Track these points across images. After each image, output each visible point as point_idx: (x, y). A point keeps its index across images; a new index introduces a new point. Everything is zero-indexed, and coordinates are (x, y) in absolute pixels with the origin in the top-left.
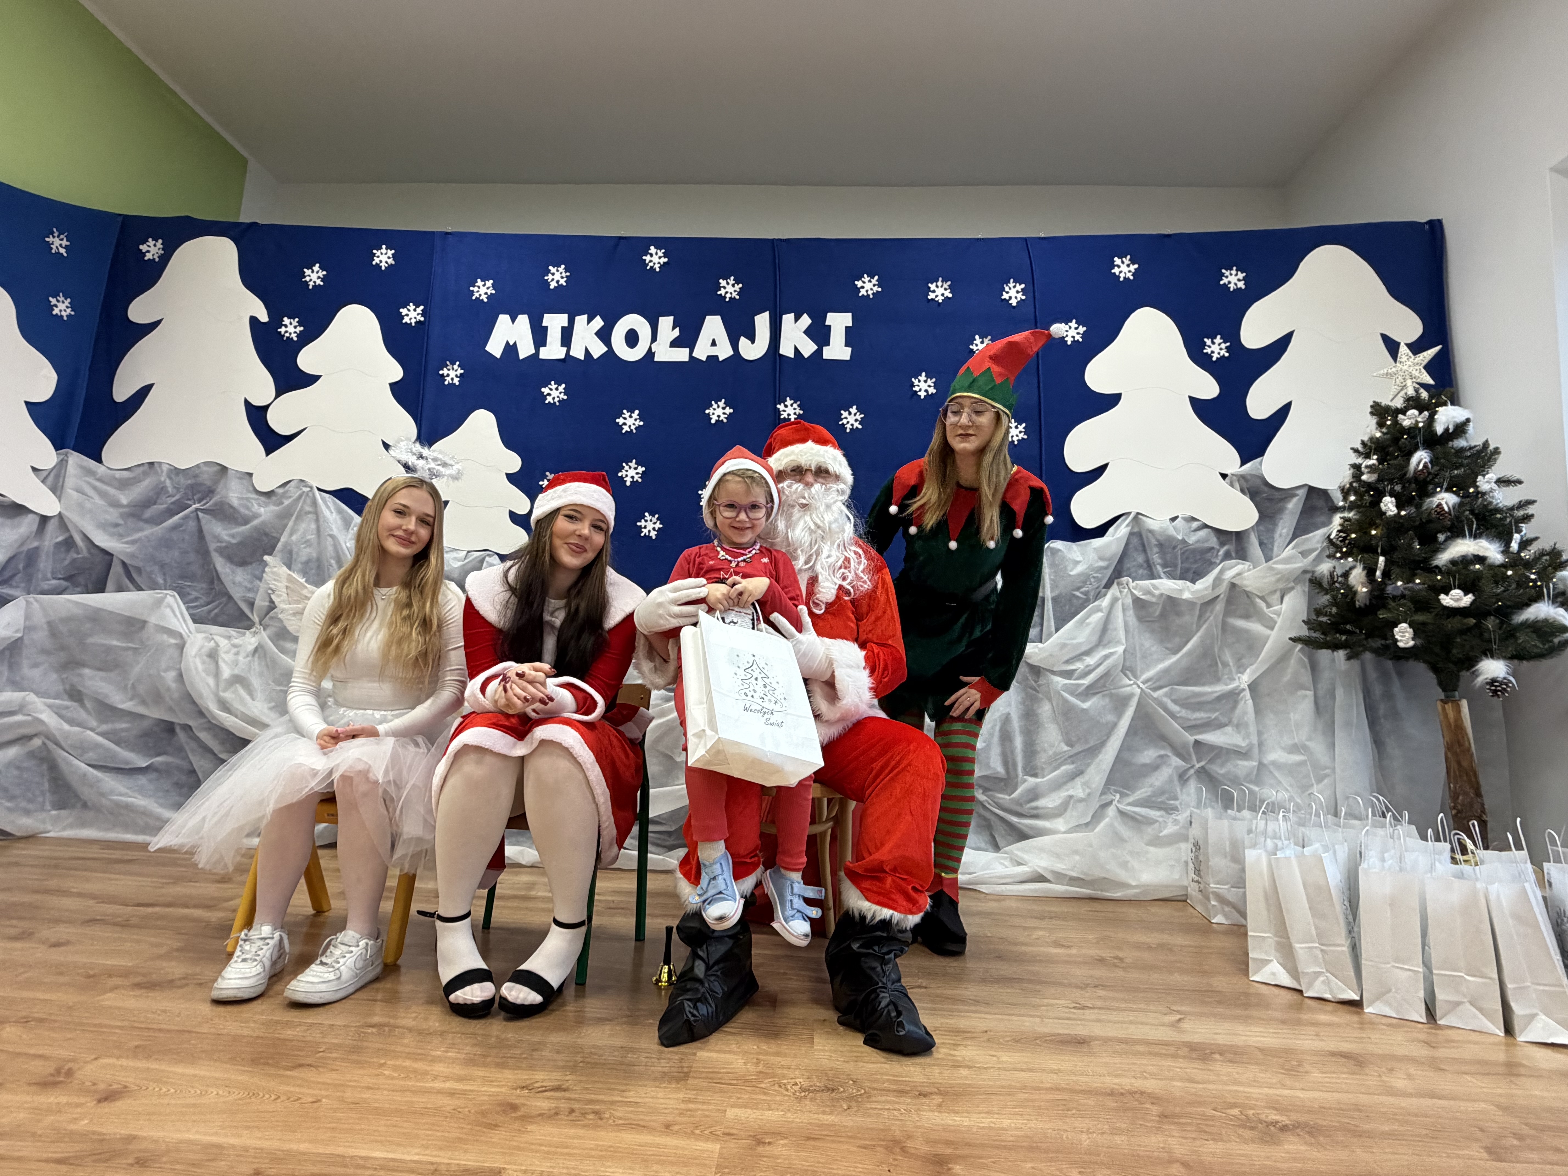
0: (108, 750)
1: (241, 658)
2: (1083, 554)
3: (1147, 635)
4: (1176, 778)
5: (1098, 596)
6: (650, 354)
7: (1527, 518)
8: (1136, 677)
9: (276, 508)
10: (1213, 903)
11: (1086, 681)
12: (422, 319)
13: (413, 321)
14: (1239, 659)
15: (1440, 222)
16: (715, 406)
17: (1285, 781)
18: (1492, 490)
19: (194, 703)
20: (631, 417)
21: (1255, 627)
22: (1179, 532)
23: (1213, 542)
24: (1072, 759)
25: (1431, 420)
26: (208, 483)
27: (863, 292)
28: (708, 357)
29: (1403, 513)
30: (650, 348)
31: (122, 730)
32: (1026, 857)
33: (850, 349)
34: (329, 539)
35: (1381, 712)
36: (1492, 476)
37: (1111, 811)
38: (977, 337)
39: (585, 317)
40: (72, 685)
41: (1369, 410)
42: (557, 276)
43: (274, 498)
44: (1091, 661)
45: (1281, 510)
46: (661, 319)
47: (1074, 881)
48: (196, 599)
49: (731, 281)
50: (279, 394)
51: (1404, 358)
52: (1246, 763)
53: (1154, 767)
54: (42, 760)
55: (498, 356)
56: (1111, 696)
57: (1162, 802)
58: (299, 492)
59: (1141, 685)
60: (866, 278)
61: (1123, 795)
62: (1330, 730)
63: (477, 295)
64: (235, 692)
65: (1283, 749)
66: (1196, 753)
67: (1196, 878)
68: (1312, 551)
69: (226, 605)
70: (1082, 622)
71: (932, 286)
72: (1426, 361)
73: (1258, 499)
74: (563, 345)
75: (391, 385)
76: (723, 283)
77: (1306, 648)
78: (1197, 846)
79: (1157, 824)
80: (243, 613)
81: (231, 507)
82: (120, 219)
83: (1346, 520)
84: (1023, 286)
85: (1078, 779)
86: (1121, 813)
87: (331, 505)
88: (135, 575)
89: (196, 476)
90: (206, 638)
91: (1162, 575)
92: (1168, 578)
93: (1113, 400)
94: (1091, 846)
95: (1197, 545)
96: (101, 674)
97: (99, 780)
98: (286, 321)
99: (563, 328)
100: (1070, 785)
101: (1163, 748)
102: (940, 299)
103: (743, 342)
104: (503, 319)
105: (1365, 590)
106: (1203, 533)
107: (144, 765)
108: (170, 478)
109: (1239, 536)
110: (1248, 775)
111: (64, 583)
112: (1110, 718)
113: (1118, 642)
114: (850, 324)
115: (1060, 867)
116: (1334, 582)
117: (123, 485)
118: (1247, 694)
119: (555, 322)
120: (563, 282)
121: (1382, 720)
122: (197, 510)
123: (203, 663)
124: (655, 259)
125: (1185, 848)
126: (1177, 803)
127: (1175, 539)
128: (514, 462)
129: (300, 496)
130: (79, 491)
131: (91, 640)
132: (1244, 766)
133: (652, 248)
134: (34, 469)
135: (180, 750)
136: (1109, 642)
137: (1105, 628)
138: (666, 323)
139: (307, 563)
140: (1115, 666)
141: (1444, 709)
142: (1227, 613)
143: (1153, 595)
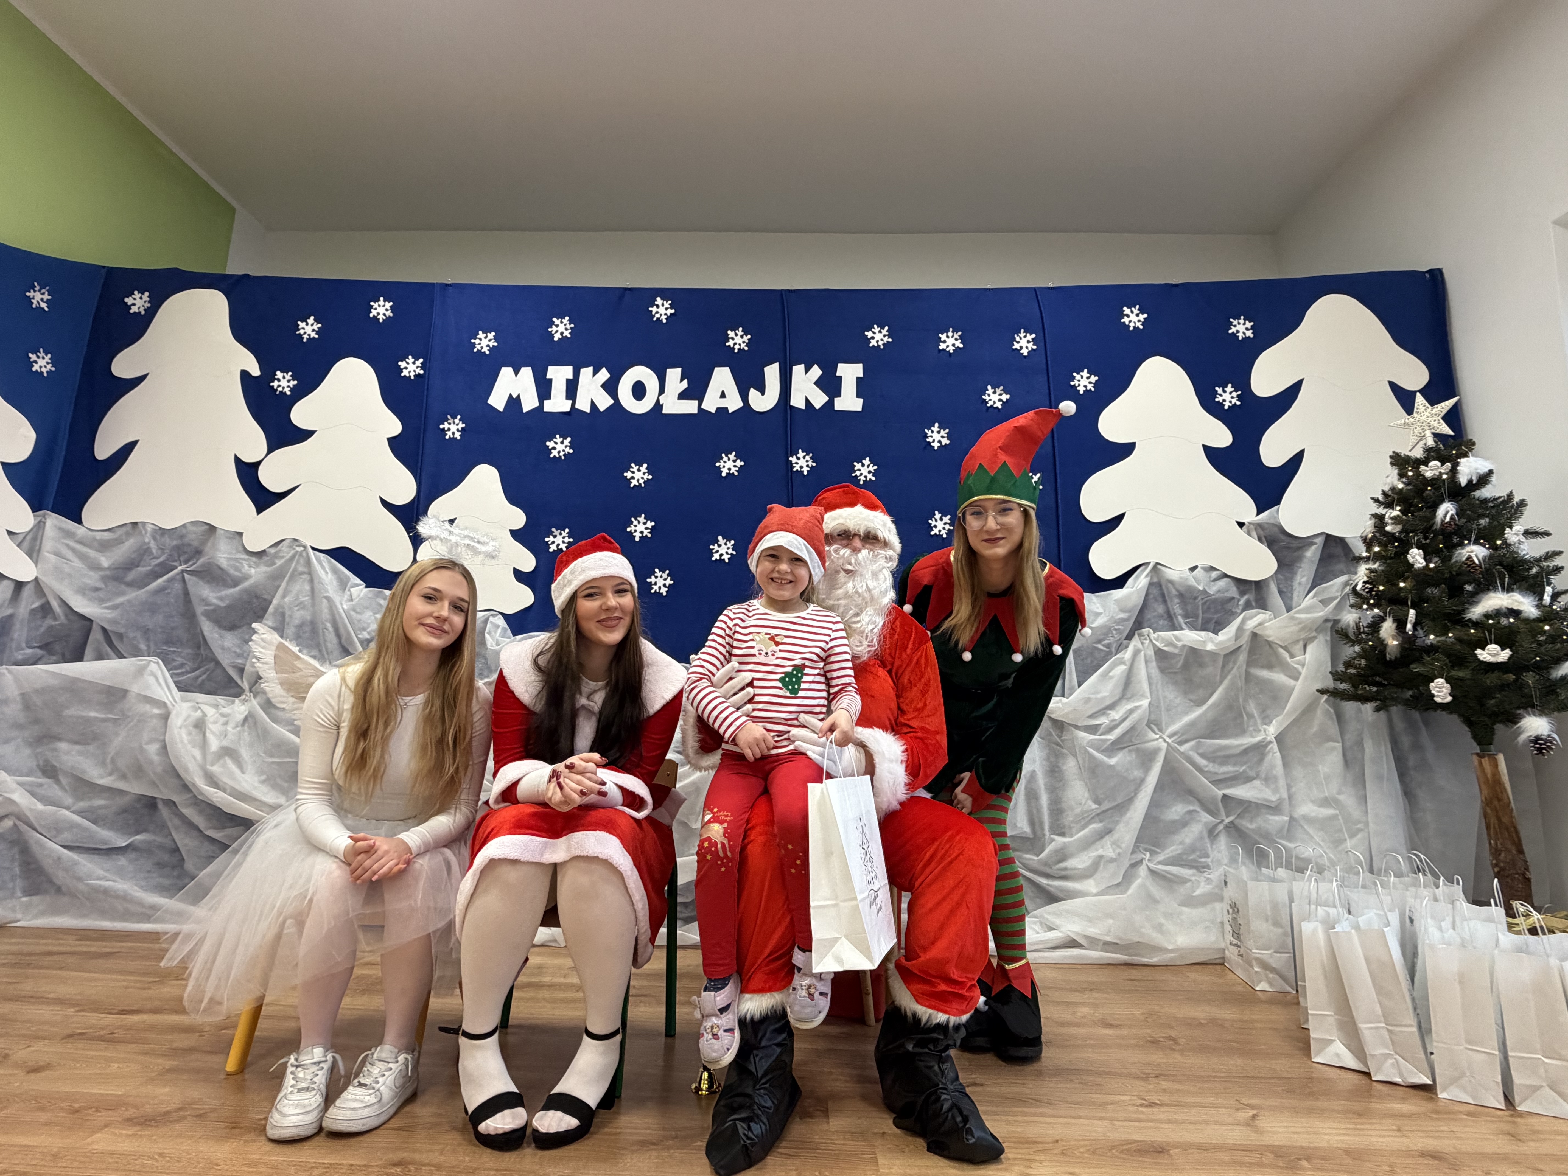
0: (86, 829)
1: (229, 728)
2: (1103, 606)
3: (1171, 687)
4: (1205, 834)
5: (1120, 648)
6: (658, 406)
7: (1558, 570)
8: (1161, 730)
9: (269, 569)
10: (1256, 969)
11: (1112, 737)
12: (422, 372)
13: (412, 374)
14: (1264, 711)
15: (1440, 271)
16: (725, 459)
17: (1317, 836)
18: (1520, 542)
19: (178, 776)
20: (639, 470)
21: (1278, 677)
22: (1199, 582)
23: (1233, 592)
24: (1100, 816)
25: (1454, 471)
26: (195, 544)
27: (873, 343)
28: (718, 409)
29: (1432, 565)
30: (658, 400)
31: (100, 807)
32: (1057, 921)
33: (861, 401)
34: (325, 601)
35: (1411, 763)
36: (1519, 527)
37: (1142, 871)
38: (989, 387)
39: (591, 368)
40: (47, 761)
41: (1389, 460)
42: (561, 328)
43: (265, 558)
44: (1116, 715)
45: (1299, 559)
46: (668, 370)
47: (1108, 946)
48: (182, 665)
49: (740, 332)
50: (270, 451)
51: (1422, 409)
52: (1277, 818)
53: (1184, 823)
54: (13, 843)
55: (501, 409)
56: (1138, 750)
57: (1195, 861)
58: (293, 552)
59: (1168, 740)
60: (876, 329)
61: (1153, 853)
62: (1360, 781)
63: (478, 347)
64: (224, 766)
65: (1313, 802)
66: (1225, 807)
67: (1235, 942)
68: (1332, 599)
69: (213, 671)
70: (1105, 675)
71: (943, 337)
72: (1444, 412)
73: (1276, 548)
74: (568, 398)
75: (389, 439)
76: (731, 334)
77: (1332, 698)
78: (1234, 908)
79: (1189, 885)
80: (231, 679)
81: (220, 568)
82: (104, 271)
83: (1371, 571)
84: (1034, 336)
85: (1107, 837)
86: (1152, 872)
87: (326, 565)
88: (116, 642)
89: (182, 537)
90: (193, 707)
91: (1184, 626)
92: (1190, 629)
93: (1126, 450)
94: (1125, 909)
95: (1217, 596)
96: (77, 747)
97: (76, 863)
98: (279, 374)
99: (568, 380)
100: (1099, 844)
101: (1190, 803)
102: (951, 349)
103: (753, 393)
104: (506, 372)
105: (1396, 643)
106: (1223, 583)
107: (124, 844)
108: (155, 539)
109: (1258, 586)
110: (1280, 830)
111: (39, 652)
112: (1137, 773)
113: (1143, 696)
114: (861, 375)
115: (1093, 931)
116: (1360, 633)
117: (104, 546)
118: (1275, 746)
119: (559, 375)
120: (567, 334)
121: (1412, 772)
122: (183, 571)
123: (190, 734)
124: (662, 310)
125: (1220, 910)
126: (1209, 860)
127: (1195, 588)
128: (518, 518)
129: (294, 556)
130: (57, 554)
131: (67, 712)
132: (1277, 821)
133: (658, 299)
134: (10, 533)
135: (163, 827)
136: (1133, 696)
137: (1128, 680)
138: (674, 375)
139: (300, 626)
140: (1140, 720)
141: (1481, 764)
142: (1250, 663)
143: (1175, 646)
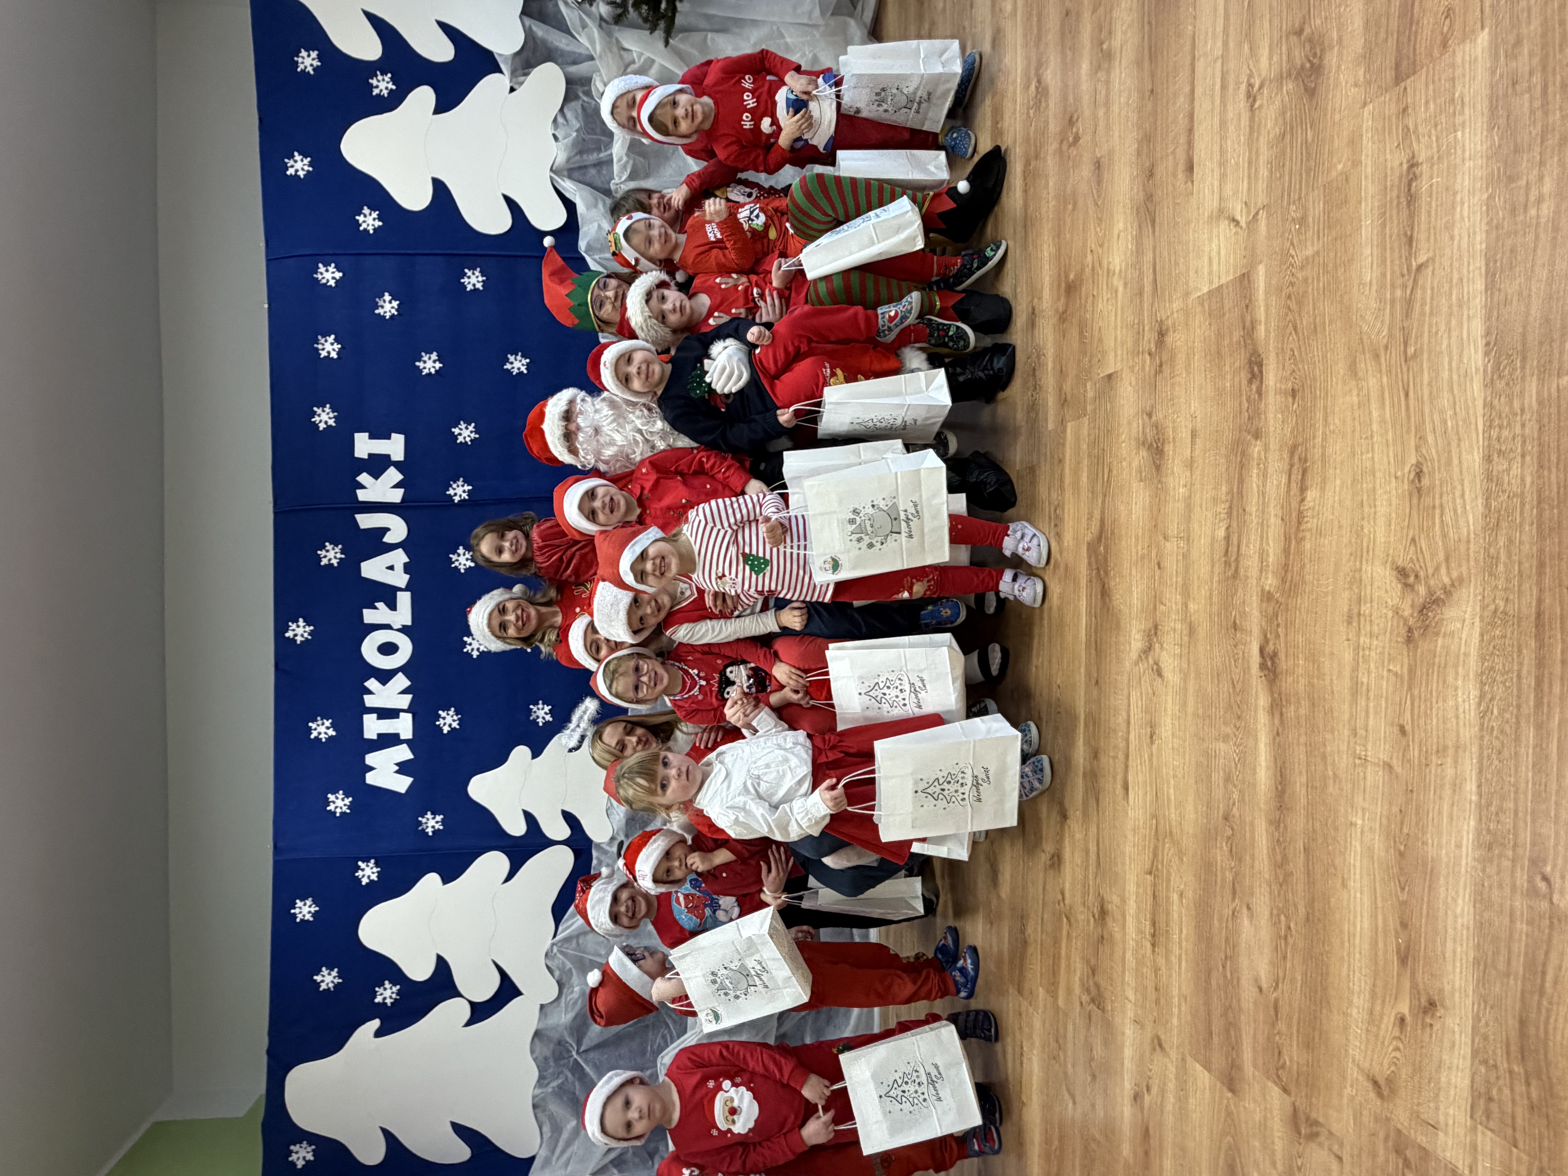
2: (591, 222)
3: (662, 170)
6: (404, 630)
9: (575, 973)
12: (373, 861)
13: (375, 870)
16: (457, 564)
22: (568, 135)
23: (576, 105)
26: (552, 1046)
27: (331, 422)
28: (406, 572)
30: (398, 630)
33: (393, 435)
38: (377, 312)
39: (365, 697)
42: (322, 729)
43: (565, 978)
45: (544, 42)
46: (366, 621)
49: (322, 553)
55: (411, 780)
58: (558, 955)
60: (316, 419)
63: (345, 808)
68: (582, 20)
71: (324, 353)
73: (534, 61)
74: (397, 717)
75: (444, 884)
76: (324, 562)
81: (572, 1021)
84: (320, 265)
87: (569, 922)
89: (546, 1060)
91: (608, 152)
92: (611, 150)
93: (439, 187)
95: (580, 119)
98: (379, 1000)
99: (378, 718)
102: (337, 347)
103: (388, 539)
104: (371, 779)
106: (569, 114)
108: (549, 1083)
109: (571, 82)
114: (367, 434)
119: (372, 727)
122: (578, 1054)
124: (300, 631)
127: (574, 140)
128: (521, 753)
129: (562, 953)
130: (567, 1164)
133: (287, 634)
138: (369, 616)
143: (627, 162)
